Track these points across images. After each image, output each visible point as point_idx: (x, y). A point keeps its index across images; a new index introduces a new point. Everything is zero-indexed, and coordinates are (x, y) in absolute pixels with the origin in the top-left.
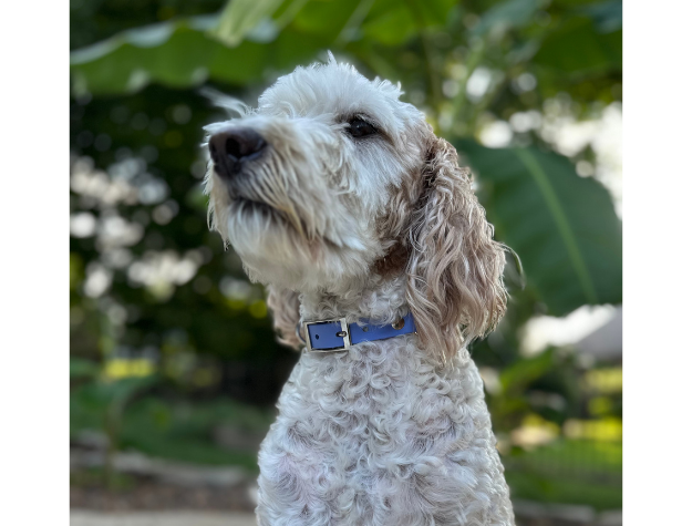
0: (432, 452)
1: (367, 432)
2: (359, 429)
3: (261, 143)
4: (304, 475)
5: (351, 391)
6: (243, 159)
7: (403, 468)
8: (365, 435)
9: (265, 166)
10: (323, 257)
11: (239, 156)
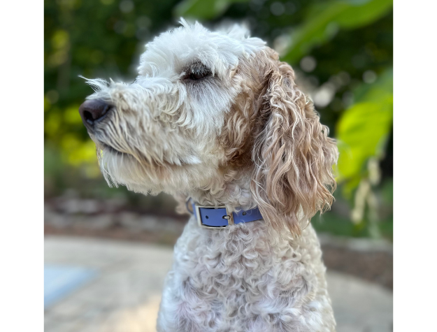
0: (293, 305)
1: (242, 287)
2: (236, 286)
3: (106, 108)
4: (198, 320)
5: (228, 260)
6: (96, 122)
7: (272, 316)
8: (241, 290)
9: (110, 123)
10: (169, 176)
11: (93, 120)
